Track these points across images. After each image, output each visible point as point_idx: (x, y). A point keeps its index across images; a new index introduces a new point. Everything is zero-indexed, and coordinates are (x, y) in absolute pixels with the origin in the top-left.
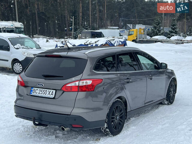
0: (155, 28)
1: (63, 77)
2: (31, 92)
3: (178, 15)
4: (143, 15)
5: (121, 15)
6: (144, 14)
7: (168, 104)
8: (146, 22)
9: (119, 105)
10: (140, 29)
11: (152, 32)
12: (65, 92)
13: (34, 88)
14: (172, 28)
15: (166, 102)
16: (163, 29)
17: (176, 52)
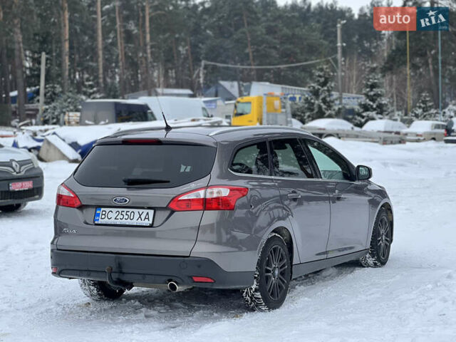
0: (316, 93)
1: (169, 182)
2: (97, 218)
3: (386, 55)
4: (273, 50)
5: (198, 50)
6: (275, 48)
7: (375, 265)
8: (282, 74)
9: (279, 247)
10: (271, 95)
11: (306, 106)
12: (176, 213)
13: (102, 209)
14: (367, 95)
15: (371, 261)
16: (340, 98)
17: (385, 164)
